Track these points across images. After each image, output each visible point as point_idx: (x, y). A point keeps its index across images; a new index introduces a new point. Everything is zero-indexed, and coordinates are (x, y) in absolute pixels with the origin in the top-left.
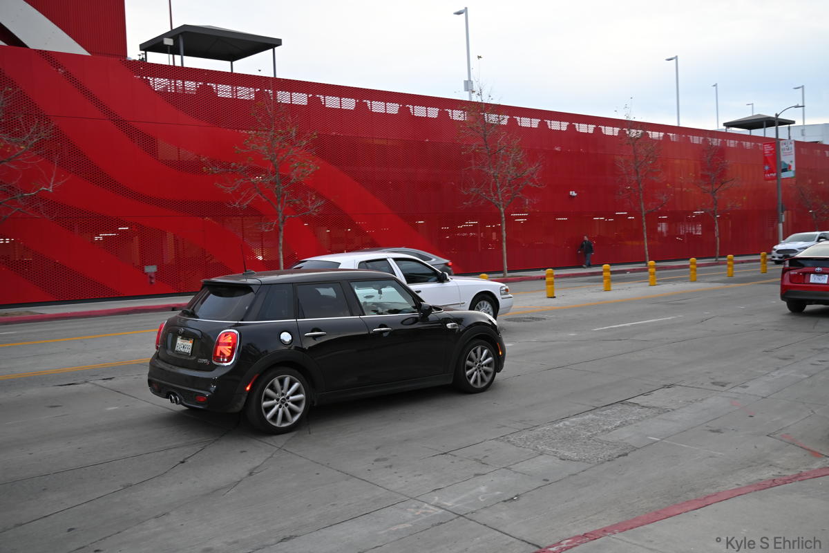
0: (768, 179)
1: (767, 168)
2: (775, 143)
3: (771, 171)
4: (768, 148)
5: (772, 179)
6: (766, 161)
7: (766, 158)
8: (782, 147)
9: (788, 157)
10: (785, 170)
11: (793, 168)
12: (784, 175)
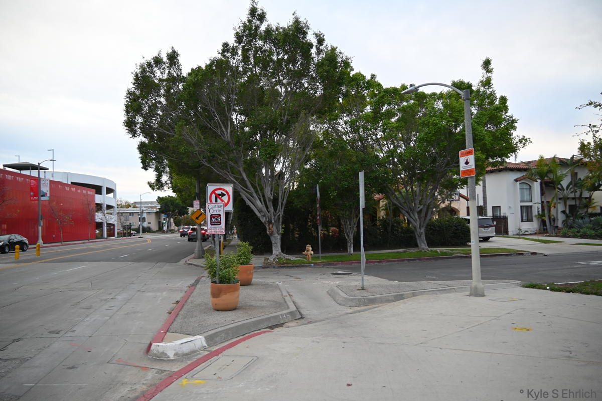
0: (31, 200)
1: (32, 194)
2: (38, 180)
3: (34, 196)
4: (33, 182)
5: (35, 200)
6: (32, 190)
7: (31, 188)
8: (42, 182)
9: (45, 188)
10: (43, 196)
11: (48, 195)
12: (43, 198)
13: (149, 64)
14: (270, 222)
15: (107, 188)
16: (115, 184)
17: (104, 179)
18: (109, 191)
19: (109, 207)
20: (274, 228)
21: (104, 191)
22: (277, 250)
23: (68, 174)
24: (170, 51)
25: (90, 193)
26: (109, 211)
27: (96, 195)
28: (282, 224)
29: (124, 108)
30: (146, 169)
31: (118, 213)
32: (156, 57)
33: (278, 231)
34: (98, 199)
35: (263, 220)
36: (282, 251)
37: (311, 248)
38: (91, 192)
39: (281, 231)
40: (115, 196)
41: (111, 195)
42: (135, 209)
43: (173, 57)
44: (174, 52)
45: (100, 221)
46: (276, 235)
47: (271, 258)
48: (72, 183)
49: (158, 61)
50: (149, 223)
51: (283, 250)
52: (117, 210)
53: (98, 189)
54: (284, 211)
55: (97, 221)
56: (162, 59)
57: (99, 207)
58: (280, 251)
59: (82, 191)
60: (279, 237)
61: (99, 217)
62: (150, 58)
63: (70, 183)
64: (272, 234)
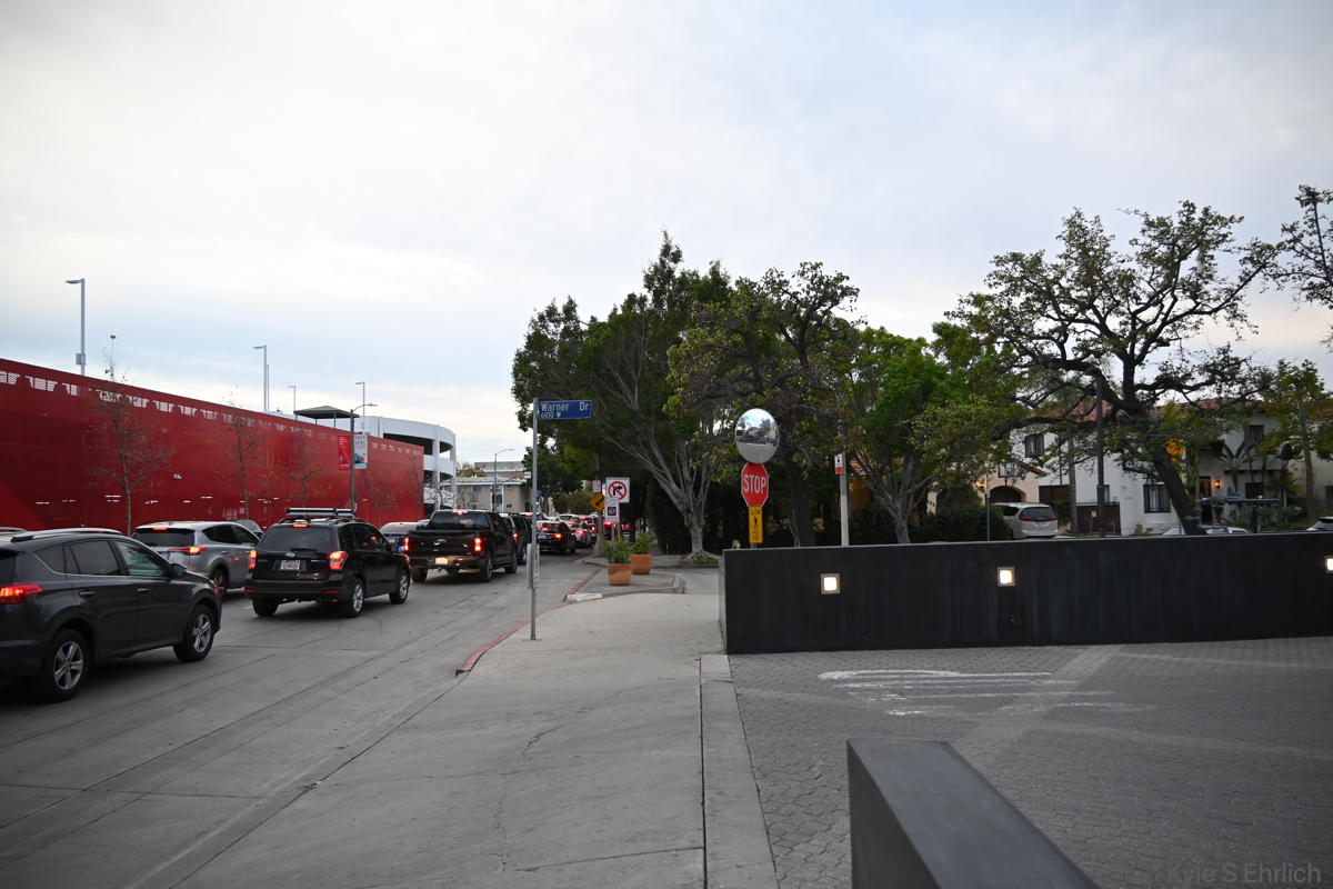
0: (340, 469)
1: (341, 459)
2: (349, 436)
3: (345, 462)
4: (343, 441)
5: (346, 469)
6: (341, 452)
7: (340, 449)
8: (356, 440)
9: (361, 450)
10: (358, 462)
11: (366, 461)
12: (357, 466)
13: (541, 318)
14: (688, 511)
15: (441, 443)
16: (454, 436)
17: (436, 428)
18: (445, 447)
19: (445, 476)
20: (694, 519)
21: (436, 447)
22: (697, 547)
23: (378, 420)
24: (567, 301)
25: (415, 452)
26: (446, 483)
27: (426, 456)
28: (705, 512)
29: (512, 371)
30: (525, 430)
31: (459, 487)
32: (549, 307)
33: (699, 521)
34: (429, 463)
35: (680, 508)
36: (704, 548)
37: (738, 545)
38: (417, 451)
39: (703, 522)
40: (453, 457)
41: (447, 454)
42: (482, 479)
43: (570, 308)
44: (571, 302)
45: (432, 502)
46: (696, 527)
47: (689, 557)
48: (385, 435)
49: (551, 311)
50: (509, 506)
51: (706, 547)
52: (458, 481)
53: (427, 445)
54: (708, 497)
55: (426, 502)
56: (555, 310)
57: (429, 475)
58: (701, 547)
59: (404, 451)
60: (700, 530)
61: (429, 495)
62: (542, 309)
63: (382, 436)
64: (691, 525)
